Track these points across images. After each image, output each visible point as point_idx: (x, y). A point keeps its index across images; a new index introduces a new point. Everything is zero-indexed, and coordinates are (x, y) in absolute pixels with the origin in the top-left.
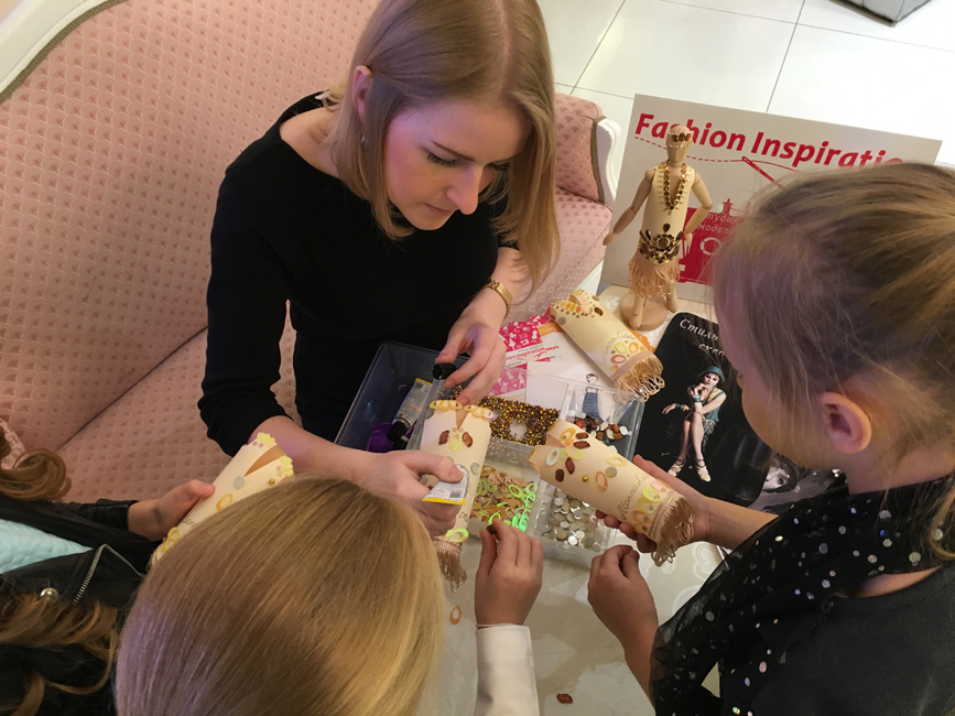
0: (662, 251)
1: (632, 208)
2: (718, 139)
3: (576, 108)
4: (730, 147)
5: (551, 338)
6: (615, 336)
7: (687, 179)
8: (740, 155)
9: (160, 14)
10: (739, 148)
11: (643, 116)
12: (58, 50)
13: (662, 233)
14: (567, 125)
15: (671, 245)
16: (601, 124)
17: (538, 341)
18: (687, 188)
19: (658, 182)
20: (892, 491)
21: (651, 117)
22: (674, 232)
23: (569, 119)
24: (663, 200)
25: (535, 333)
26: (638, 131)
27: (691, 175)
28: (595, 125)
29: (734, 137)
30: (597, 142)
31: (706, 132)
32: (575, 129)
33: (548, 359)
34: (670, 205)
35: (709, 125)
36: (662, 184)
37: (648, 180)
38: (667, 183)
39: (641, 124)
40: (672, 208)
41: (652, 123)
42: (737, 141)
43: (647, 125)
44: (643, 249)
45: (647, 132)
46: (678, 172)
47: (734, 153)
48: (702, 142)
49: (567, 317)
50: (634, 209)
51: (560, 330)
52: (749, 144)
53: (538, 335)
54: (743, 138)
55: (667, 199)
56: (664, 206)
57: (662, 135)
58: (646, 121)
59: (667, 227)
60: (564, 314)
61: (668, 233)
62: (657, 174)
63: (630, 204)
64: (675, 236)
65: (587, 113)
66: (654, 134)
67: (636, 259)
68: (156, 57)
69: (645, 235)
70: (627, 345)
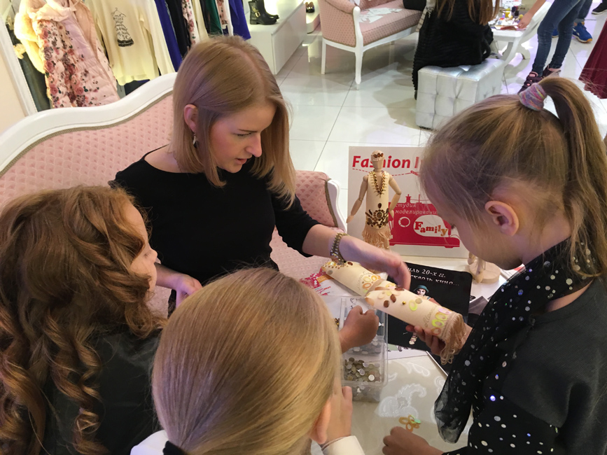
0: (380, 220)
1: (359, 199)
2: (396, 164)
3: (314, 175)
4: (403, 167)
5: (326, 283)
6: (362, 274)
7: (386, 177)
8: (409, 170)
9: (80, 140)
10: (408, 167)
11: (355, 157)
12: (22, 160)
13: (378, 209)
14: (311, 185)
15: (384, 216)
16: (329, 182)
17: (318, 285)
18: (386, 182)
19: (371, 181)
20: (546, 253)
21: (359, 157)
22: (384, 208)
23: (312, 181)
24: (375, 190)
25: (315, 282)
26: (354, 166)
27: (387, 175)
28: (326, 183)
29: (404, 161)
30: (328, 191)
31: (389, 161)
32: (316, 186)
33: (326, 294)
34: (380, 191)
35: (390, 157)
36: (373, 181)
37: (366, 181)
38: (375, 180)
39: (355, 161)
40: (381, 194)
41: (360, 160)
42: (406, 163)
43: (358, 162)
44: (369, 222)
45: (358, 165)
46: (380, 174)
47: (406, 170)
48: (389, 166)
49: (332, 269)
50: (360, 199)
51: (330, 278)
52: (412, 165)
53: (318, 282)
54: (409, 161)
55: (377, 189)
56: (377, 193)
57: (367, 165)
58: (357, 159)
59: (380, 205)
60: (330, 269)
61: (381, 209)
62: (369, 177)
63: (358, 197)
64: (385, 210)
65: (321, 177)
66: (362, 166)
67: (366, 229)
68: (78, 162)
69: (369, 214)
70: (370, 278)
